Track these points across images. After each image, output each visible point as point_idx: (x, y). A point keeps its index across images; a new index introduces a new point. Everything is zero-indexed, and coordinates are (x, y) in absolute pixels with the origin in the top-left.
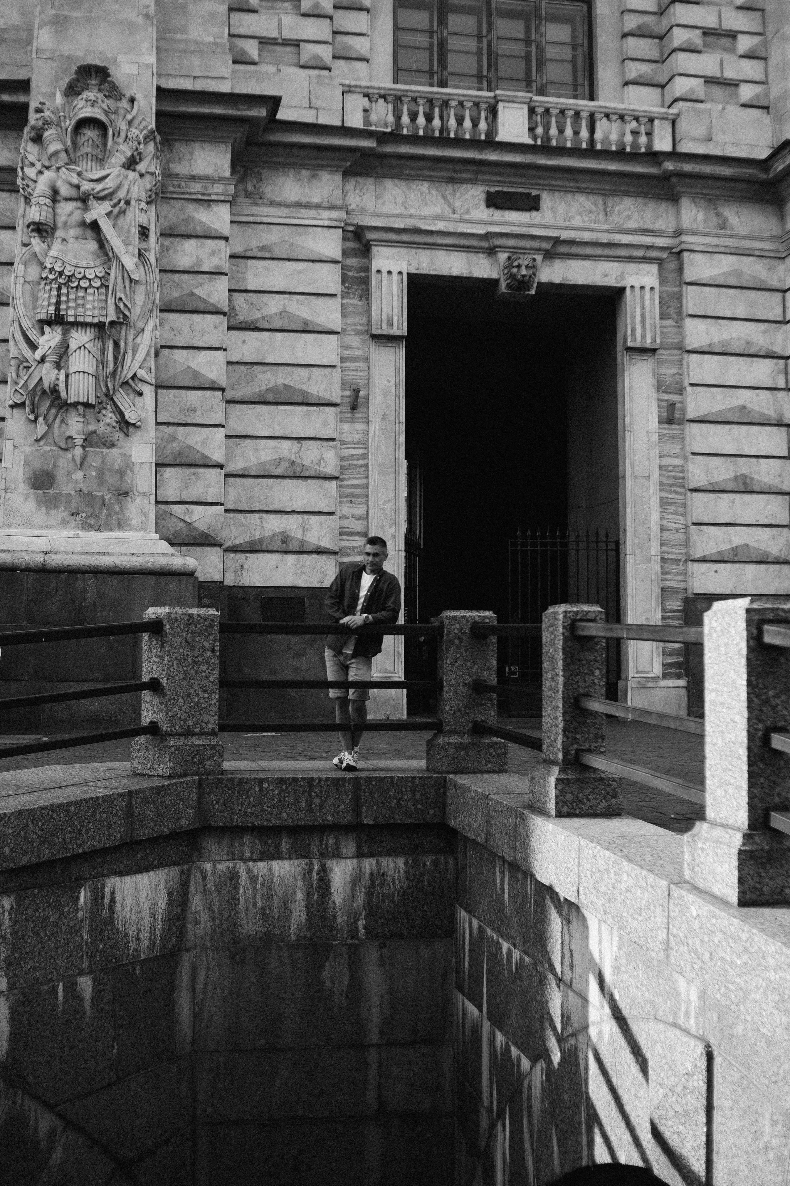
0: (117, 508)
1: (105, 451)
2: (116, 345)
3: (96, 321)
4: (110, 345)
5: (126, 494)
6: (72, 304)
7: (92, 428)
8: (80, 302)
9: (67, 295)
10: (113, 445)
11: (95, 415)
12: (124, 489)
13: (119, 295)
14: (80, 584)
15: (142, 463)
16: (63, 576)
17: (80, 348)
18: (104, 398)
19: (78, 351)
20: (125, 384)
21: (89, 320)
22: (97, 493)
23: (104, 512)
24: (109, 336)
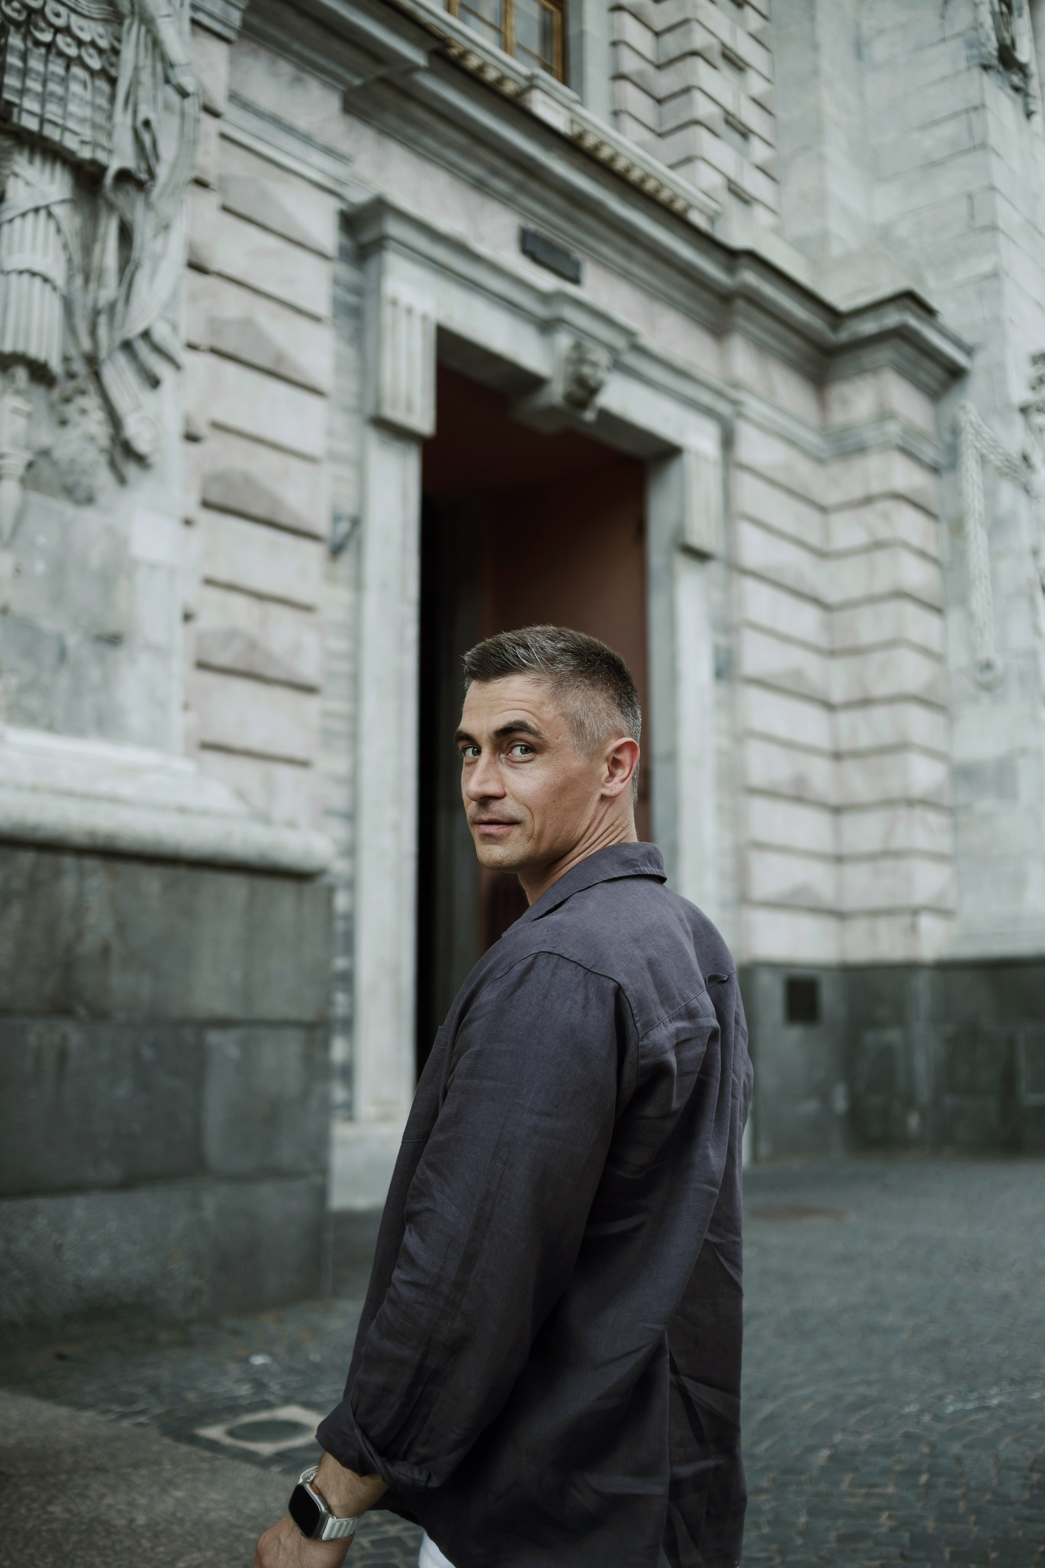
0: (94, 674)
1: (69, 510)
2: (126, 235)
3: (86, 153)
4: (110, 231)
5: (114, 640)
6: (34, 85)
7: (45, 437)
8: (53, 87)
9: (24, 57)
10: (89, 500)
11: (52, 407)
12: (111, 626)
13: (145, 111)
14: (68, 886)
15: (153, 567)
16: (26, 859)
17: (37, 210)
18: (79, 367)
19: (30, 217)
20: (127, 346)
21: (71, 143)
22: (48, 624)
23: (64, 681)
24: (111, 207)
